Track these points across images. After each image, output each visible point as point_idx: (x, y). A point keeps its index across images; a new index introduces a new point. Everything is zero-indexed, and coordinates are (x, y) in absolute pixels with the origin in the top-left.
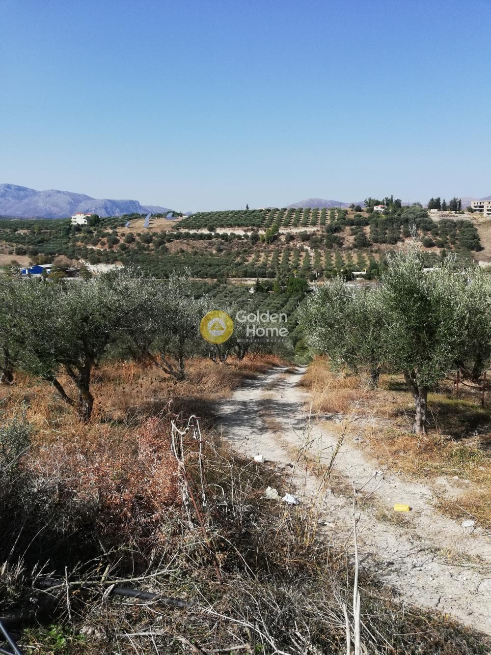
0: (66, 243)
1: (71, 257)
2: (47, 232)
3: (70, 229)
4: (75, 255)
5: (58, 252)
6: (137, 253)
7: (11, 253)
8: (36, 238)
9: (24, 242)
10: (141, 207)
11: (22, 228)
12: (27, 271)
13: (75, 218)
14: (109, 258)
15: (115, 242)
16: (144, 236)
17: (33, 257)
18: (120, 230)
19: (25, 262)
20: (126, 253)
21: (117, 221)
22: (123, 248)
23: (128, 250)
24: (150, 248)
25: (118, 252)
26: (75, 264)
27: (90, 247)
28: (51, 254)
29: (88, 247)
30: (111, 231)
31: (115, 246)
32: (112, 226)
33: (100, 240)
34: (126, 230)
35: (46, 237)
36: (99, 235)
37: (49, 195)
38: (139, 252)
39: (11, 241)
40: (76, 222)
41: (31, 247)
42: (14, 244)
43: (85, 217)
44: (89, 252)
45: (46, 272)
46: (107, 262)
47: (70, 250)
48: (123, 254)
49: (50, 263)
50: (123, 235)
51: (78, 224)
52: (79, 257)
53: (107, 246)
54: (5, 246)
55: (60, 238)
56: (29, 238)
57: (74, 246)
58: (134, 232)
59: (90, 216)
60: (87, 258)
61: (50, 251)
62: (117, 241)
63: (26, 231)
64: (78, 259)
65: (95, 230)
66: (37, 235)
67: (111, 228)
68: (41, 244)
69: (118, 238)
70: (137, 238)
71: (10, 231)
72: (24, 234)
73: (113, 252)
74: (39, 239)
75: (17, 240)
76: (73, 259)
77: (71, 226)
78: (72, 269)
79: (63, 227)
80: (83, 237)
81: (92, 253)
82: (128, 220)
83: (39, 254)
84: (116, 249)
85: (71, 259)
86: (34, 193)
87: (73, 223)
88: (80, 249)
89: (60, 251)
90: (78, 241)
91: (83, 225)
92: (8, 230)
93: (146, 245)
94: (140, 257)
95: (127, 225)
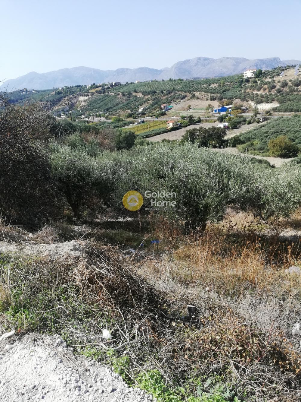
0: (240, 91)
1: (243, 100)
2: (228, 85)
3: (242, 81)
4: (246, 99)
5: (235, 97)
6: (289, 94)
7: (207, 100)
8: (222, 89)
9: (215, 92)
10: (280, 62)
11: (213, 83)
12: (217, 110)
13: (246, 74)
14: (269, 99)
15: (273, 87)
16: (294, 81)
17: (220, 101)
18: (276, 79)
19: (216, 104)
20: (280, 95)
21: (274, 73)
22: (279, 91)
23: (282, 92)
24: (299, 90)
25: (275, 95)
26: (245, 105)
27: (255, 92)
28: (231, 98)
29: (254, 92)
30: (270, 80)
31: (272, 90)
32: (271, 76)
33: (263, 87)
34: (281, 78)
35: (228, 88)
36: (262, 84)
37: (221, 61)
38: (290, 93)
39: (207, 92)
40: (246, 76)
41: (219, 95)
42: (209, 94)
43: (252, 72)
44: (255, 96)
45: (228, 110)
46: (267, 102)
47: (243, 95)
48: (278, 96)
49: (231, 104)
50: (279, 82)
51: (248, 77)
52: (248, 100)
53: (267, 90)
54: (204, 95)
55: (236, 88)
56: (218, 90)
57: (245, 92)
58: (287, 79)
59: (255, 71)
60: (253, 100)
61: (230, 97)
62: (274, 87)
63: (216, 85)
64: (247, 101)
65: (259, 80)
66: (222, 87)
67: (270, 78)
68: (224, 93)
69: (275, 84)
70: (290, 84)
71: (207, 86)
72: (215, 87)
73: (271, 95)
74: (224, 89)
75: (211, 91)
76: (244, 101)
77: (243, 79)
78: (243, 108)
79: (238, 80)
80: (251, 86)
81: (257, 96)
82: (282, 71)
83: (224, 99)
84: (273, 92)
85: (243, 101)
86: (213, 61)
87: (244, 77)
88: (249, 94)
89: (236, 96)
90: (247, 89)
91: (251, 78)
92: (205, 86)
93: (296, 88)
94: (291, 97)
95: (281, 75)
